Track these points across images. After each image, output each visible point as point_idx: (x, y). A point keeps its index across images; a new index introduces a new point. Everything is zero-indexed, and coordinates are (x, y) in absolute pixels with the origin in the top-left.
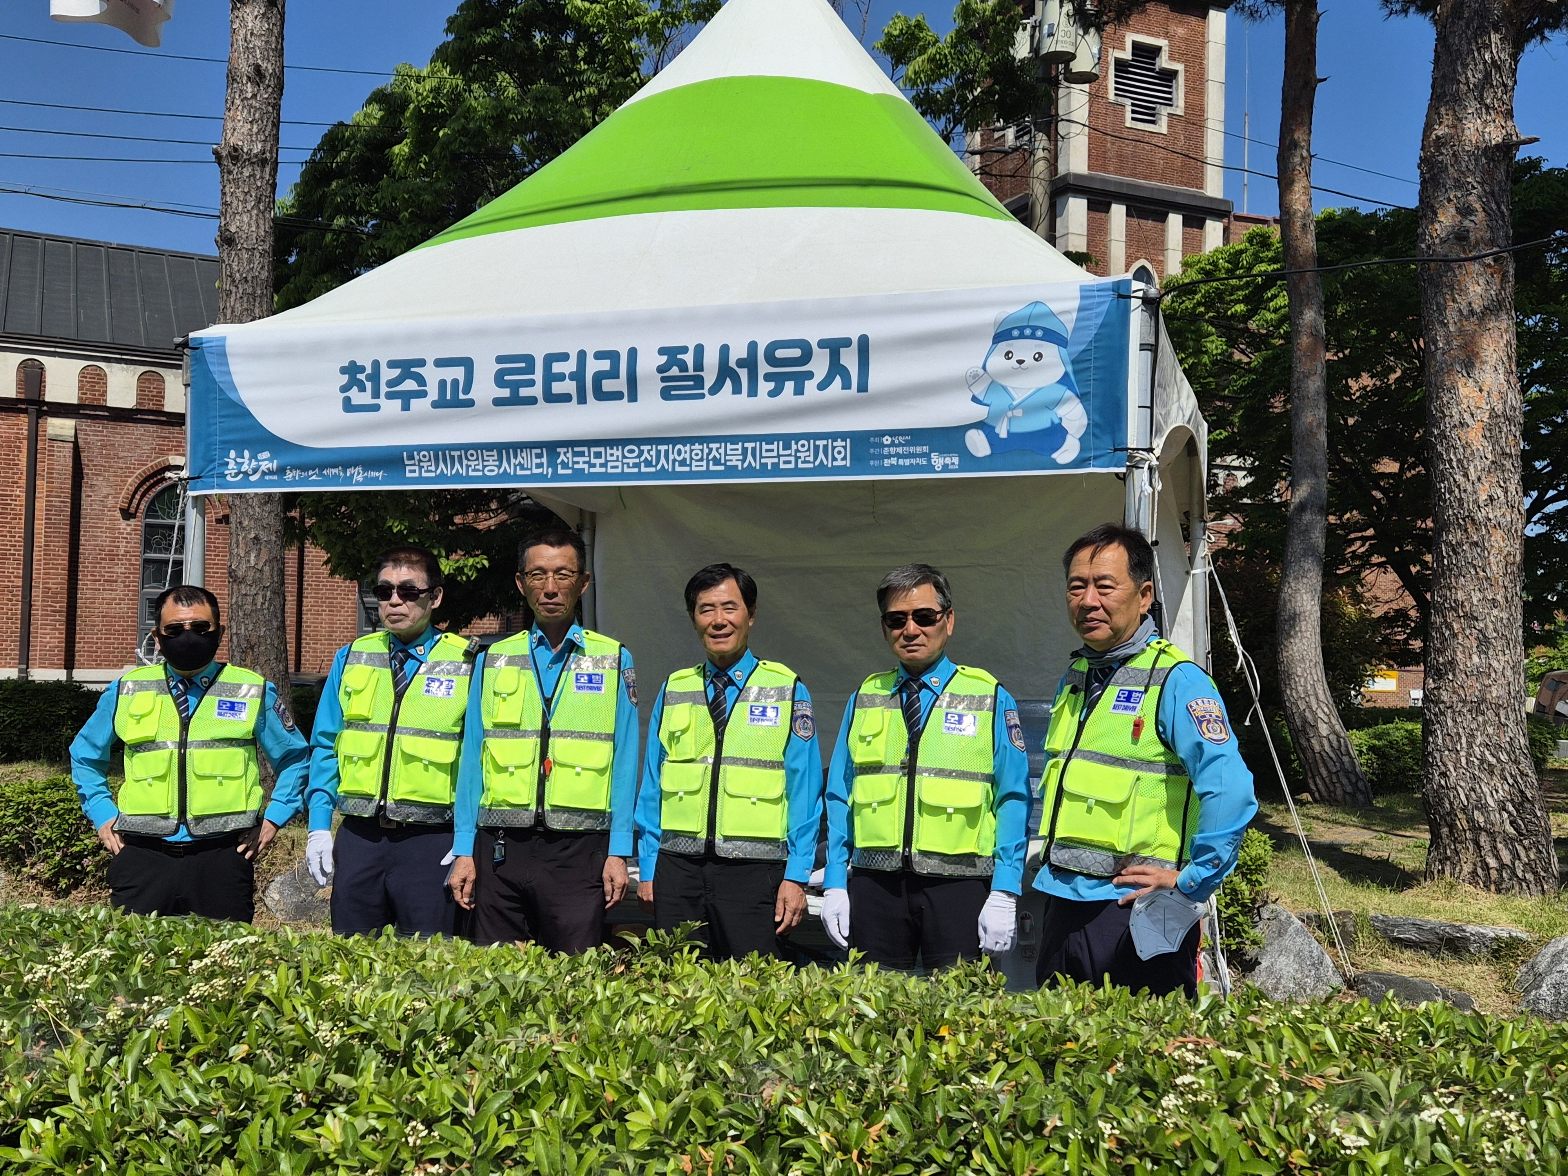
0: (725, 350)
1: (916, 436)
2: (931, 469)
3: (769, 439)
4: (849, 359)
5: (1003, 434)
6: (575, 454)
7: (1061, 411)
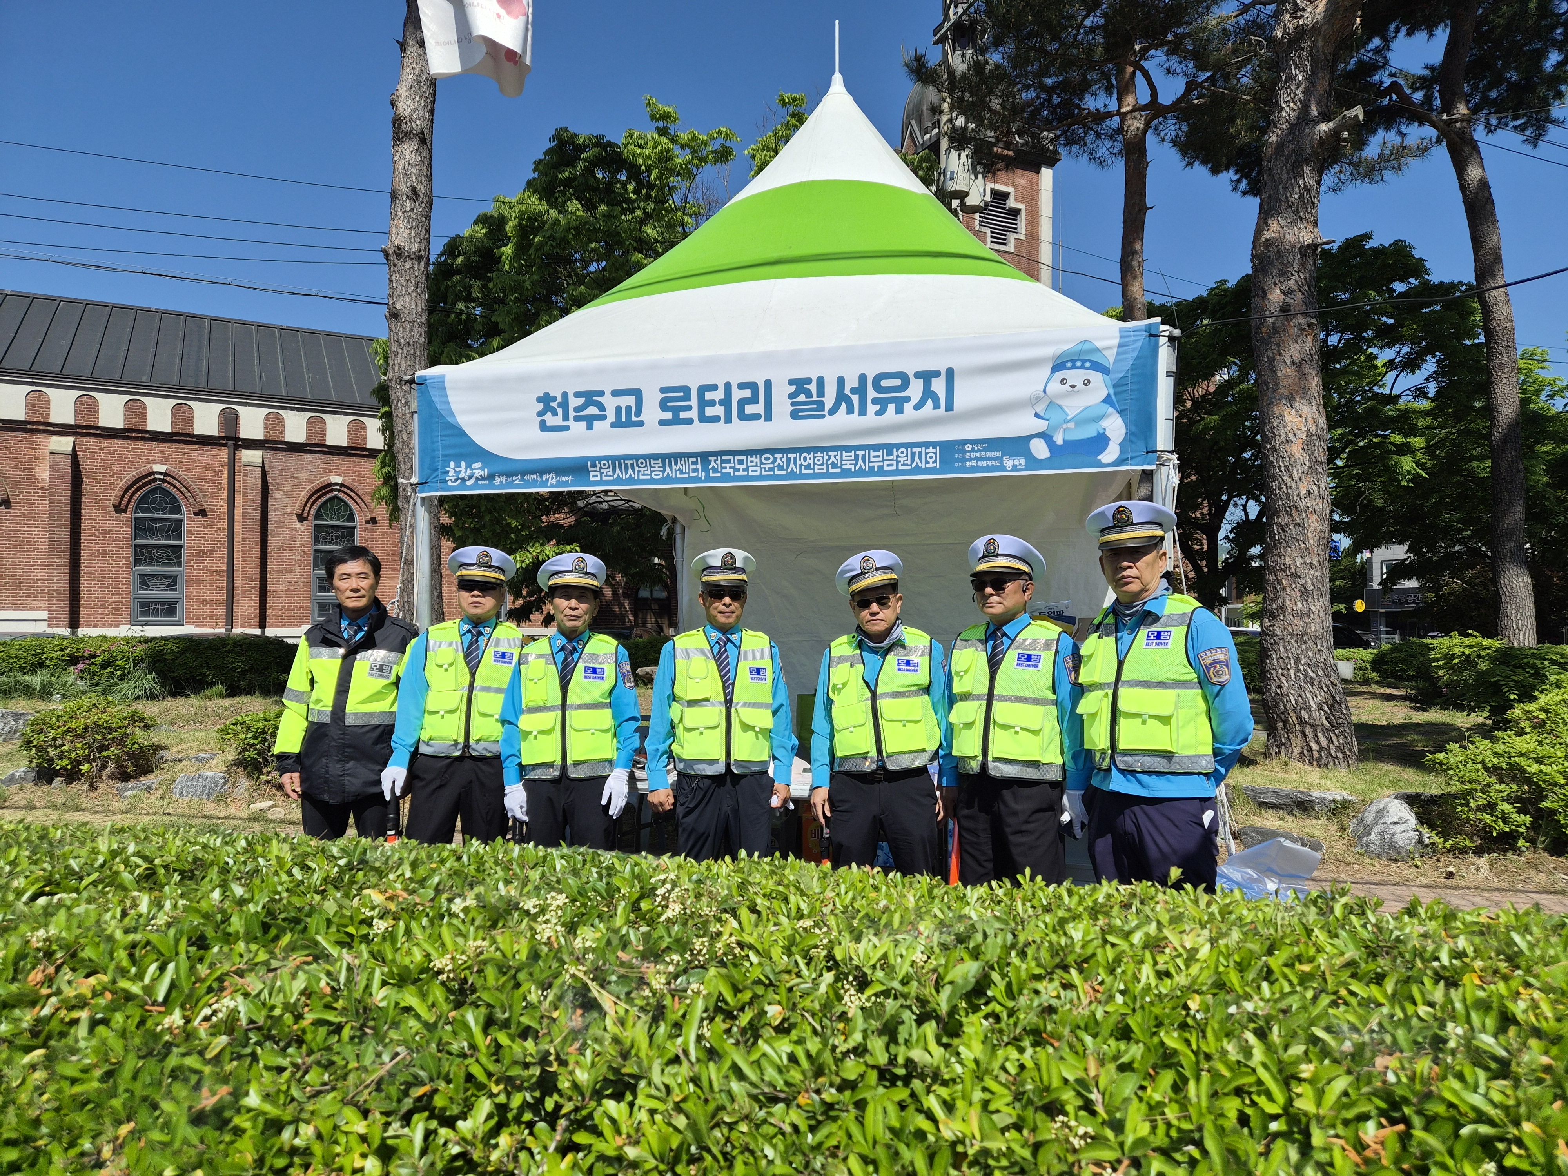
0: (841, 381)
1: (991, 444)
2: (1003, 468)
3: (876, 448)
4: (939, 386)
5: (1060, 442)
6: (723, 461)
7: (1105, 423)
